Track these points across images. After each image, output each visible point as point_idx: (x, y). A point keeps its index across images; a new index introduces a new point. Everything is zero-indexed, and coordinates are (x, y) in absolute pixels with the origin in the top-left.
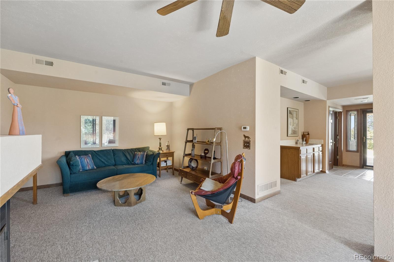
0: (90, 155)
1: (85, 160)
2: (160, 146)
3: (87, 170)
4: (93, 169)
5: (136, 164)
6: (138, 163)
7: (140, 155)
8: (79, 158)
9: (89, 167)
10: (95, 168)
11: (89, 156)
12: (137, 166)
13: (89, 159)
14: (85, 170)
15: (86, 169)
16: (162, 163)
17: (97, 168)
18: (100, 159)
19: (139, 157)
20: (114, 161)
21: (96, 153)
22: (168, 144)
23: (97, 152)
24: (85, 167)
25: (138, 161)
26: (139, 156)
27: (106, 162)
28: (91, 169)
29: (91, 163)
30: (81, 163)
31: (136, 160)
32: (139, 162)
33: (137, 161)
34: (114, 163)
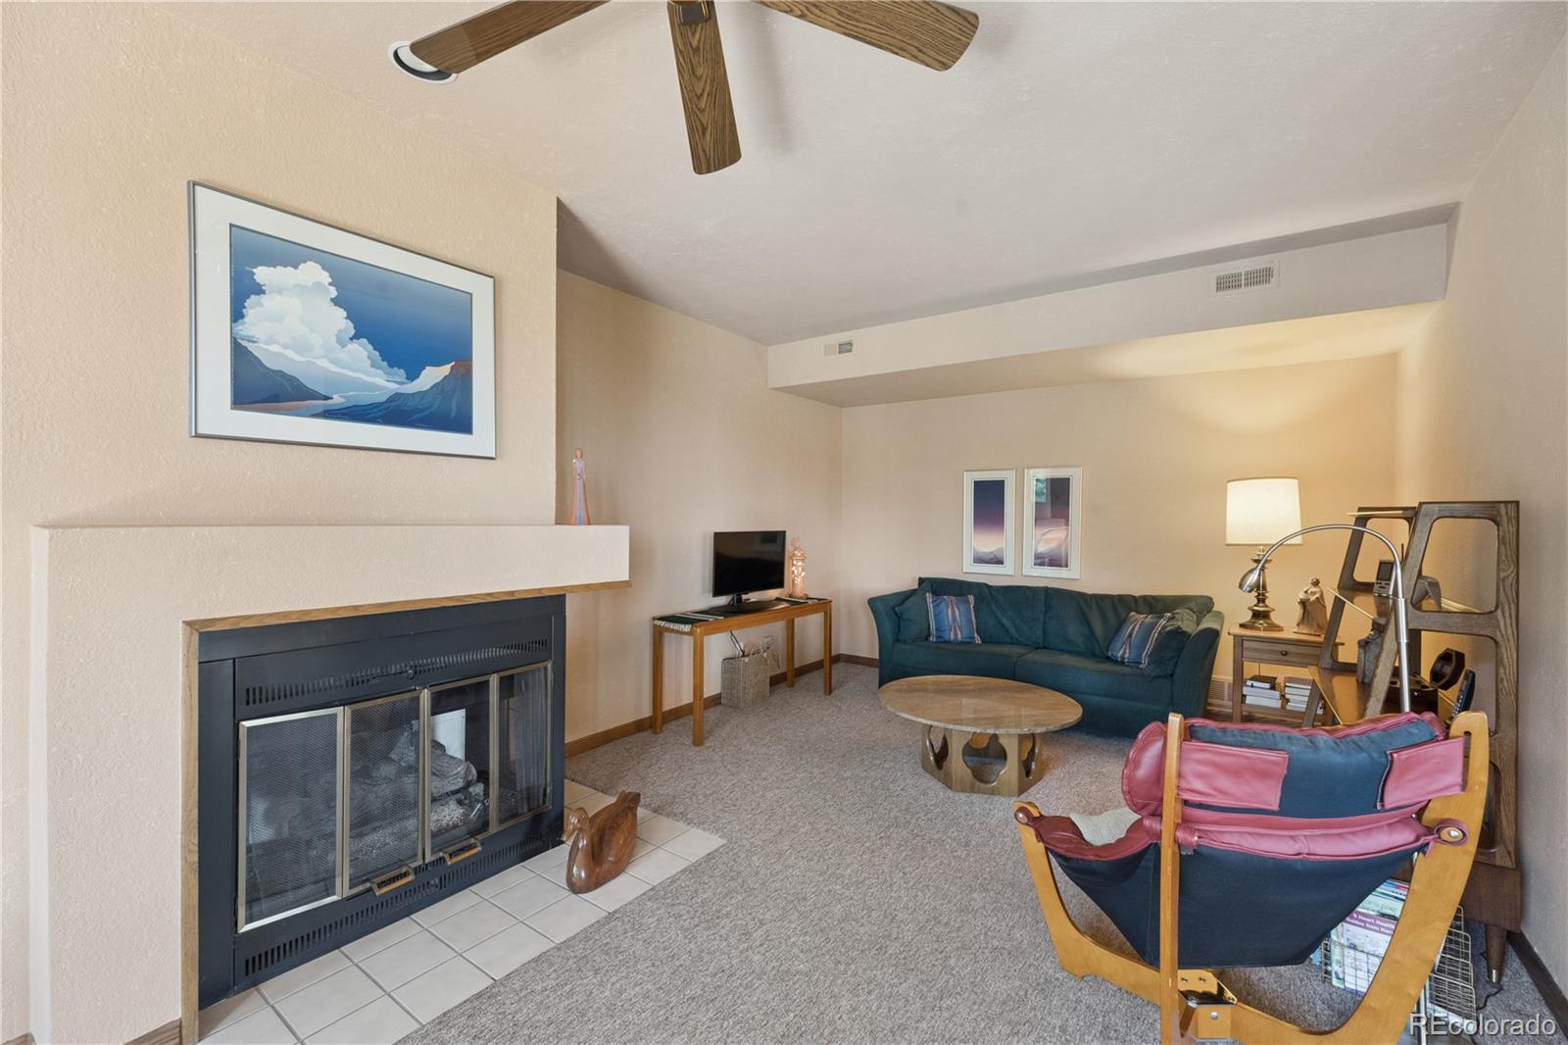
0: (971, 598)
1: (950, 610)
2: (1259, 600)
3: (949, 642)
4: (970, 642)
5: (1116, 662)
6: (1123, 657)
7: (1138, 626)
8: (933, 602)
9: (956, 635)
10: (978, 640)
11: (968, 602)
12: (1117, 668)
13: (961, 608)
14: (942, 640)
15: (947, 638)
16: (1252, 686)
17: (983, 642)
18: (1000, 616)
19: (1130, 635)
20: (1040, 633)
21: (991, 594)
22: (1313, 593)
23: (993, 592)
24: (945, 631)
25: (1125, 653)
26: (1133, 629)
27: (1013, 631)
28: (962, 643)
29: (964, 622)
30: (935, 616)
31: (1119, 644)
32: (1127, 655)
33: (1121, 652)
34: (1040, 641)
